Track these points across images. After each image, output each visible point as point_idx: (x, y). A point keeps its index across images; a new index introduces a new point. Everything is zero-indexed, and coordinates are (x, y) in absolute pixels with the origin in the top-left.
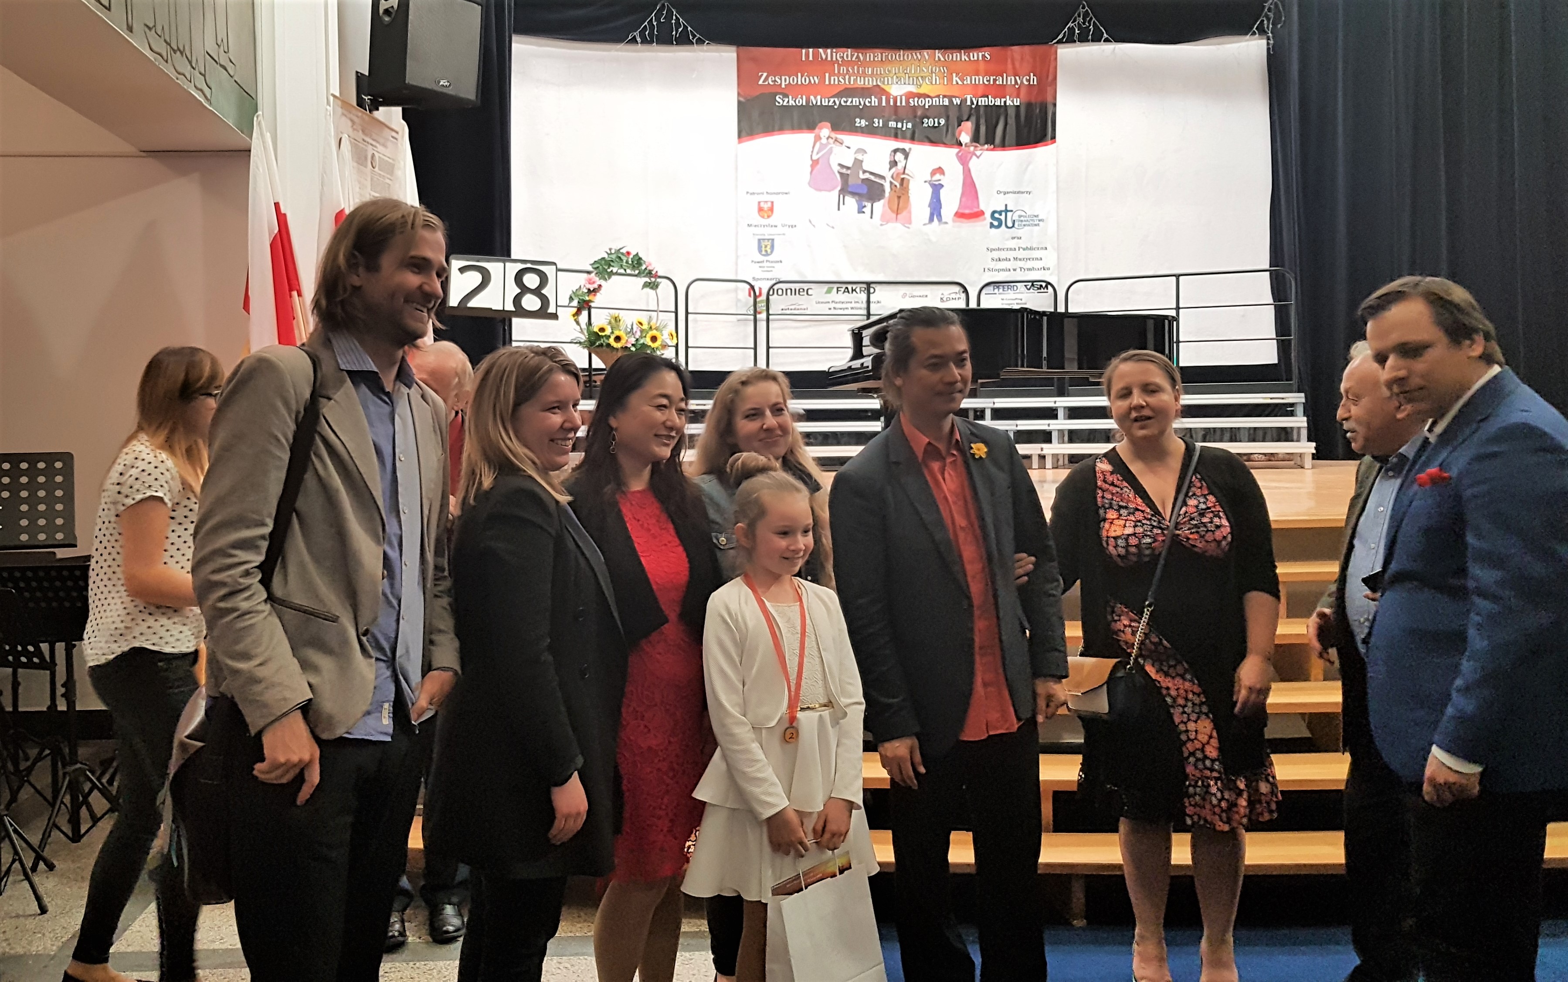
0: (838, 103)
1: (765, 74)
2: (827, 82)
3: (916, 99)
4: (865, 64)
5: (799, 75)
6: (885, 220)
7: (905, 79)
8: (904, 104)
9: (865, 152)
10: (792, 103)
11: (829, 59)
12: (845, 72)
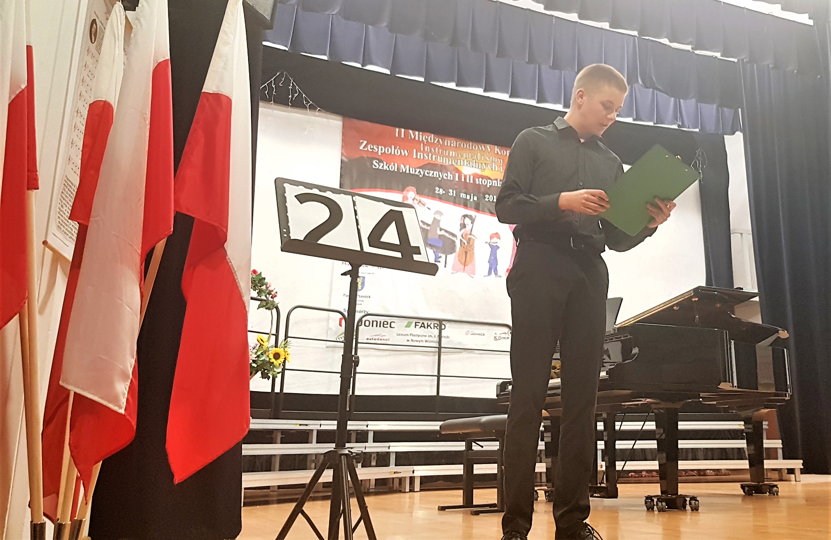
0: (422, 173)
1: (365, 142)
2: (415, 156)
3: (480, 179)
4: (443, 147)
5: (393, 147)
6: (455, 270)
7: (472, 163)
8: (472, 181)
9: (442, 214)
10: (385, 167)
11: (417, 139)
12: (429, 151)
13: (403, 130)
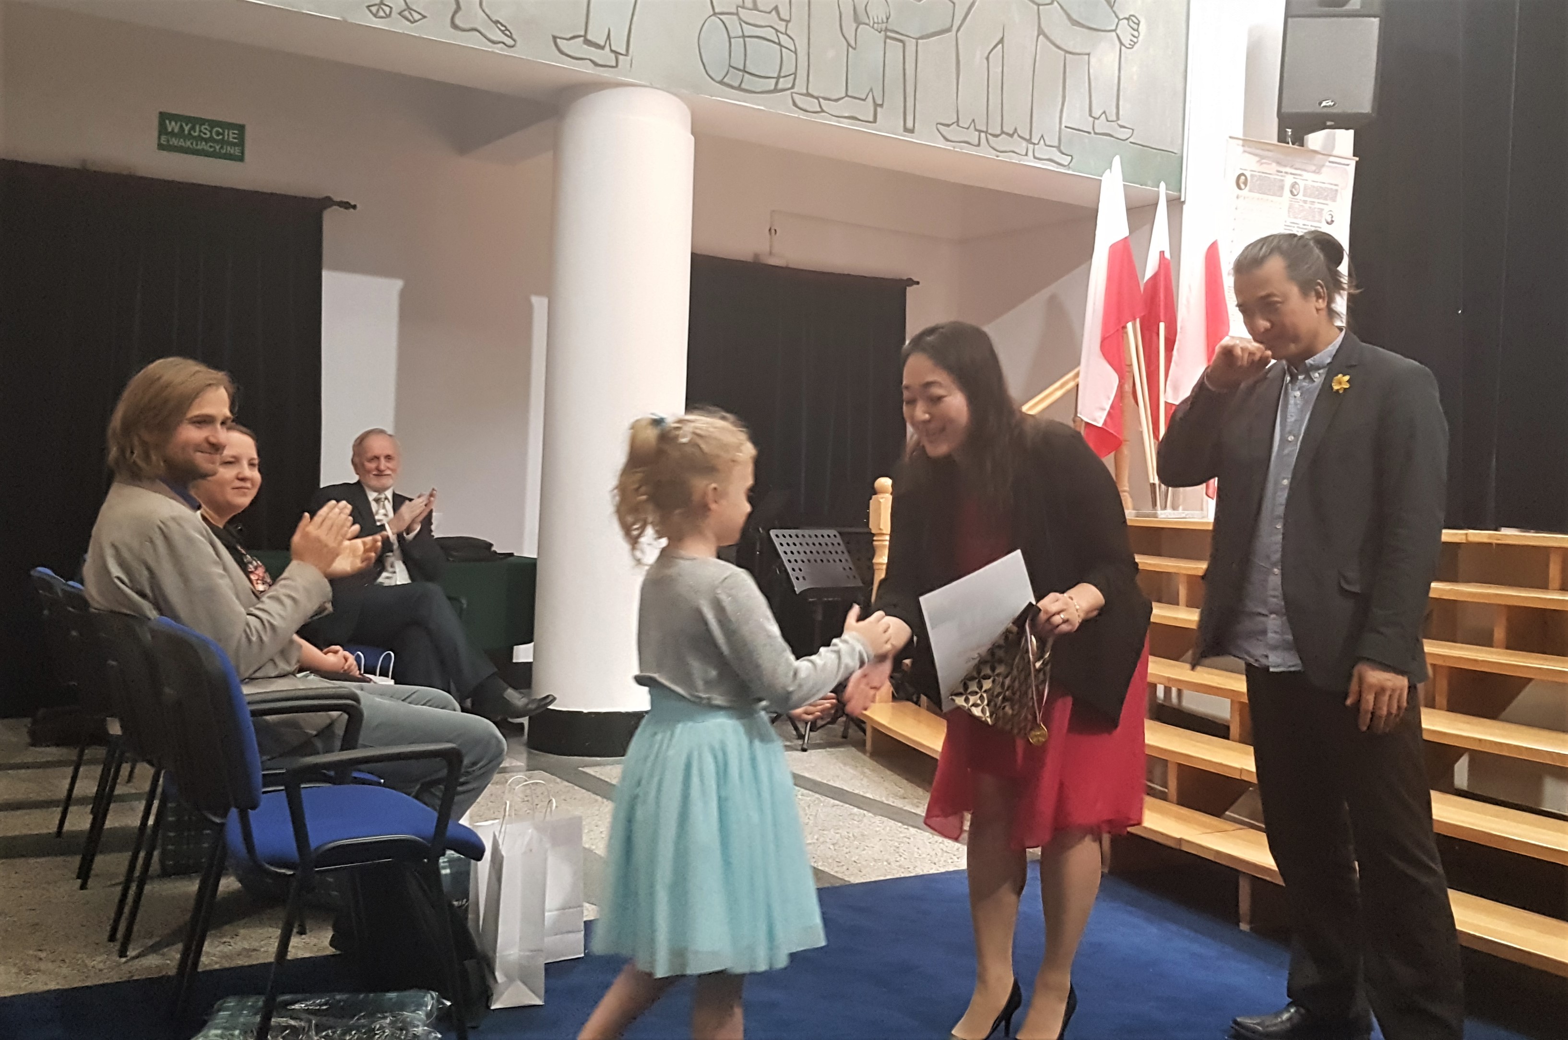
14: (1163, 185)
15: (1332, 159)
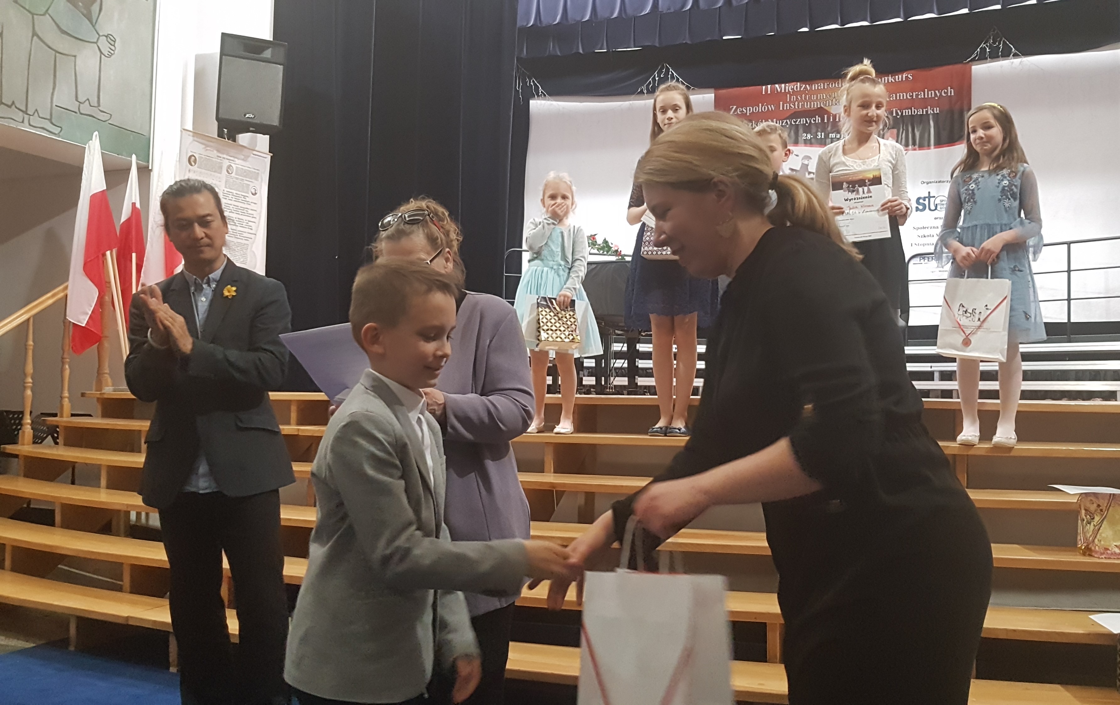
0: (789, 123)
1: (735, 107)
4: (811, 92)
5: (760, 105)
9: (811, 158)
11: (783, 91)
12: (795, 100)
13: (769, 86)
14: (134, 157)
15: (255, 153)
